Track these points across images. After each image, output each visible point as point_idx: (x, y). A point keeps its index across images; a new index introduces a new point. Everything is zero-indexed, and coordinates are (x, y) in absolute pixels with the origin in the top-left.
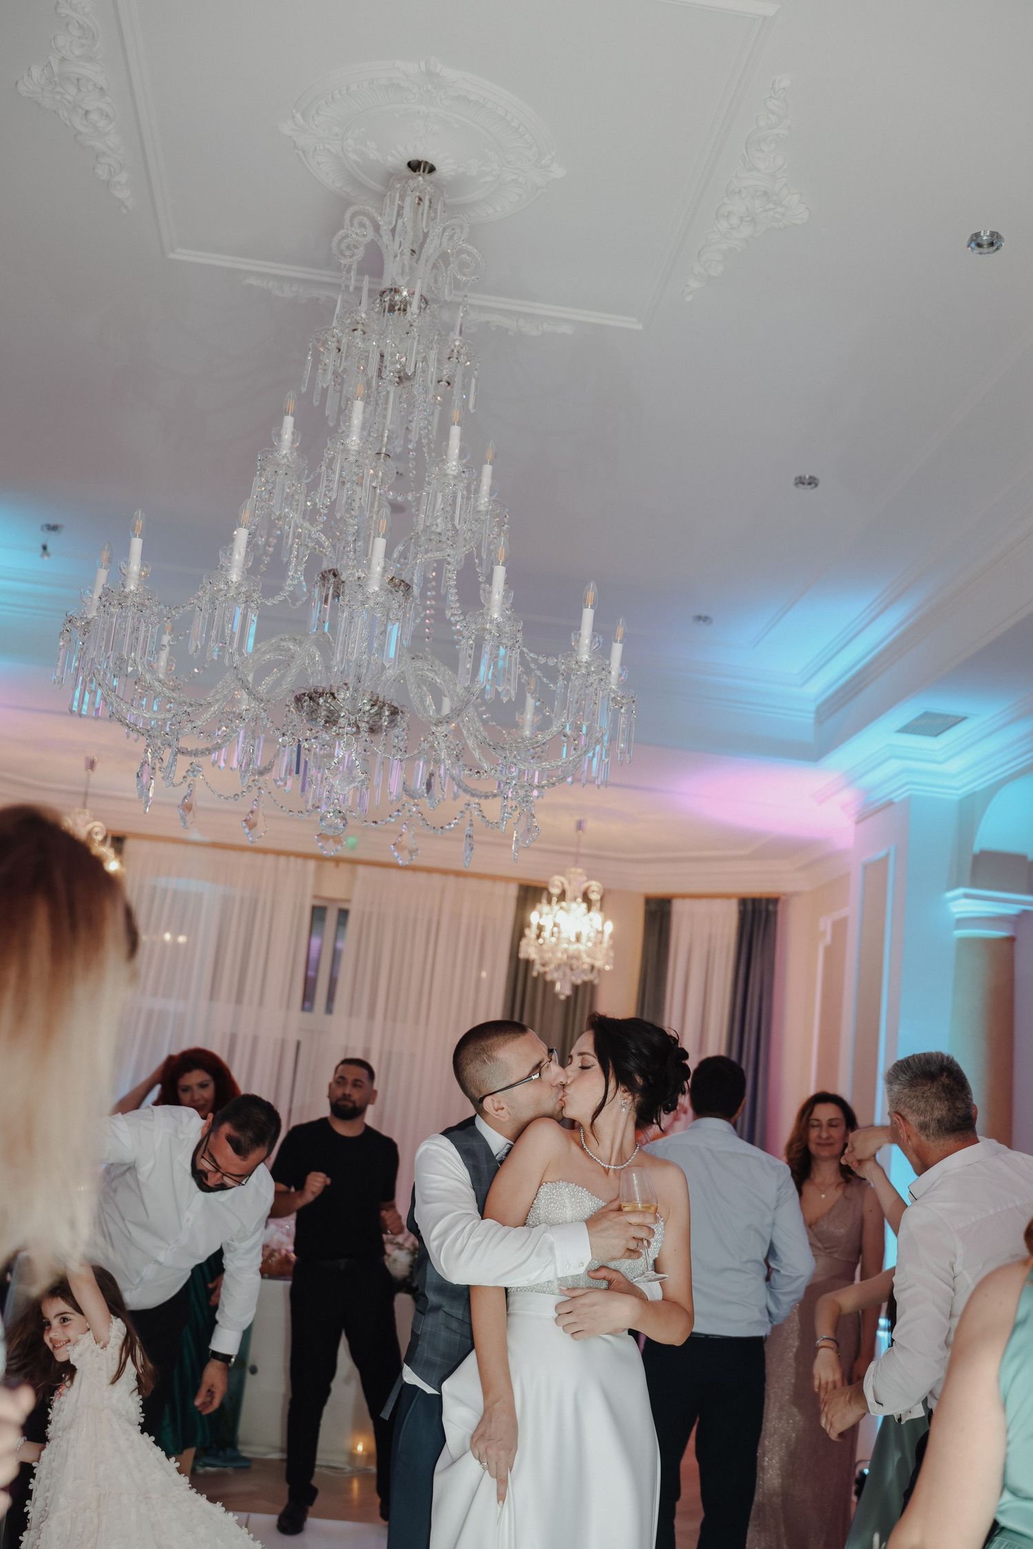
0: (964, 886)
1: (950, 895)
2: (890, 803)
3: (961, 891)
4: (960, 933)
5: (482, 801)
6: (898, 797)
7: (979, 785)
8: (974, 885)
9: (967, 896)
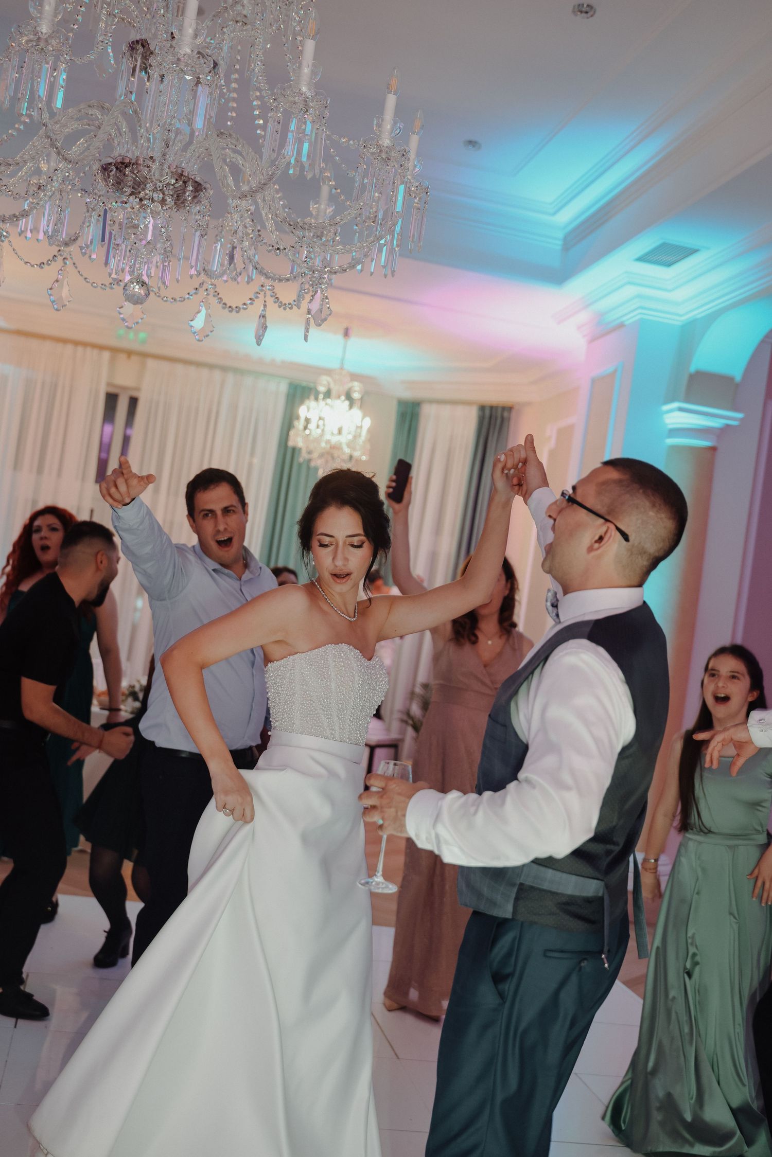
0: (679, 401)
1: (665, 408)
2: (621, 326)
3: (676, 405)
4: (671, 441)
5: (276, 284)
6: (629, 320)
7: (699, 313)
8: (687, 400)
9: (681, 409)
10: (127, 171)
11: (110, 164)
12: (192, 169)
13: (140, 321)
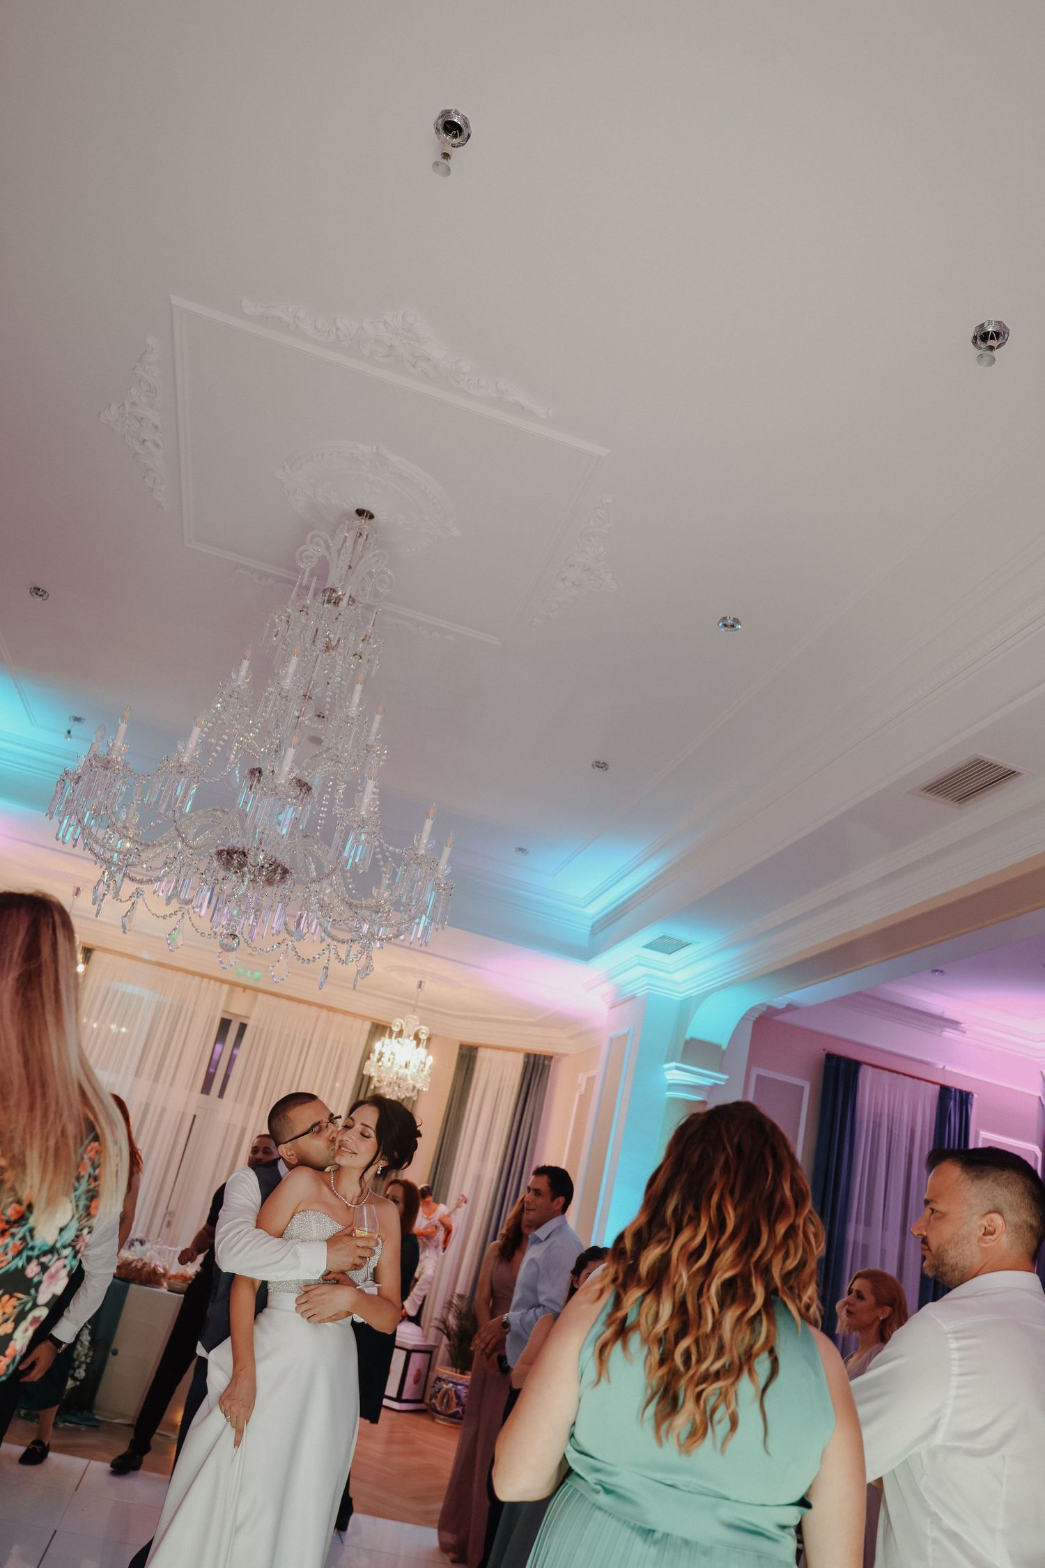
0: (677, 1062)
1: (666, 1066)
2: (634, 997)
3: (674, 1064)
4: (670, 1094)
5: (339, 945)
6: (640, 993)
7: (694, 992)
8: (682, 1061)
9: (678, 1068)
10: (235, 856)
11: (224, 850)
12: (285, 860)
13: (233, 964)
